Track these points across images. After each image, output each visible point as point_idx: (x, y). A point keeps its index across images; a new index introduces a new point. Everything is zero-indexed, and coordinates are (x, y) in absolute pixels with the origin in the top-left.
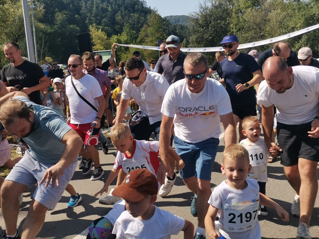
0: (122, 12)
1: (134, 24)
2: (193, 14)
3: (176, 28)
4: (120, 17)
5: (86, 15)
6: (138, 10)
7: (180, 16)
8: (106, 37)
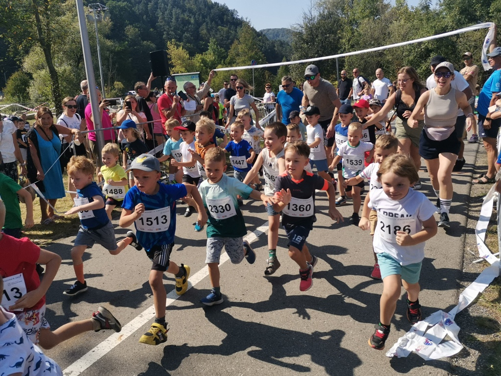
0: (207, 24)
1: (222, 40)
2: (295, 26)
3: (274, 45)
4: (205, 31)
5: (164, 28)
6: (228, 21)
7: (279, 29)
8: (188, 56)
